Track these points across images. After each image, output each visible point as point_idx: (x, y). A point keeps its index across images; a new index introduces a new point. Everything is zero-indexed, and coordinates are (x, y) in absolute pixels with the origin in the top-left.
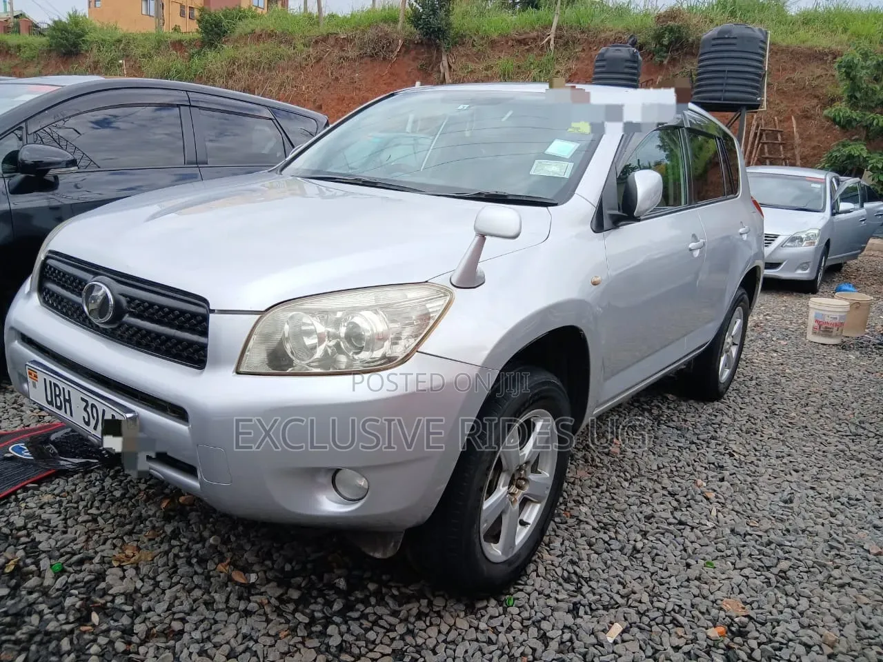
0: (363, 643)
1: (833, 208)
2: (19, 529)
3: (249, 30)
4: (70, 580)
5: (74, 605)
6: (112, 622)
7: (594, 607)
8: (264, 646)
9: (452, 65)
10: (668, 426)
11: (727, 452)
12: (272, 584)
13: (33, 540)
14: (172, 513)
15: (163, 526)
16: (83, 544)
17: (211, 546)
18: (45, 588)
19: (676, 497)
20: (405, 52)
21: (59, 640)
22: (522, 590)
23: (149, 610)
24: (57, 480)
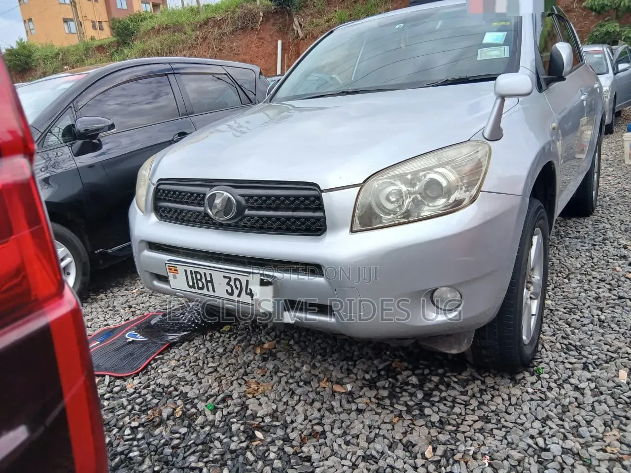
0: (455, 417)
1: (614, 69)
2: (168, 387)
3: (149, 28)
4: (225, 413)
5: (239, 429)
6: (272, 435)
7: (597, 363)
8: (388, 430)
9: (302, 23)
10: (570, 238)
11: (622, 246)
12: (365, 389)
13: (181, 392)
14: (266, 356)
15: (265, 365)
16: (219, 388)
17: (306, 372)
18: (210, 422)
19: (606, 282)
20: (266, 21)
21: (244, 454)
22: (541, 362)
23: (292, 422)
24: (173, 350)
